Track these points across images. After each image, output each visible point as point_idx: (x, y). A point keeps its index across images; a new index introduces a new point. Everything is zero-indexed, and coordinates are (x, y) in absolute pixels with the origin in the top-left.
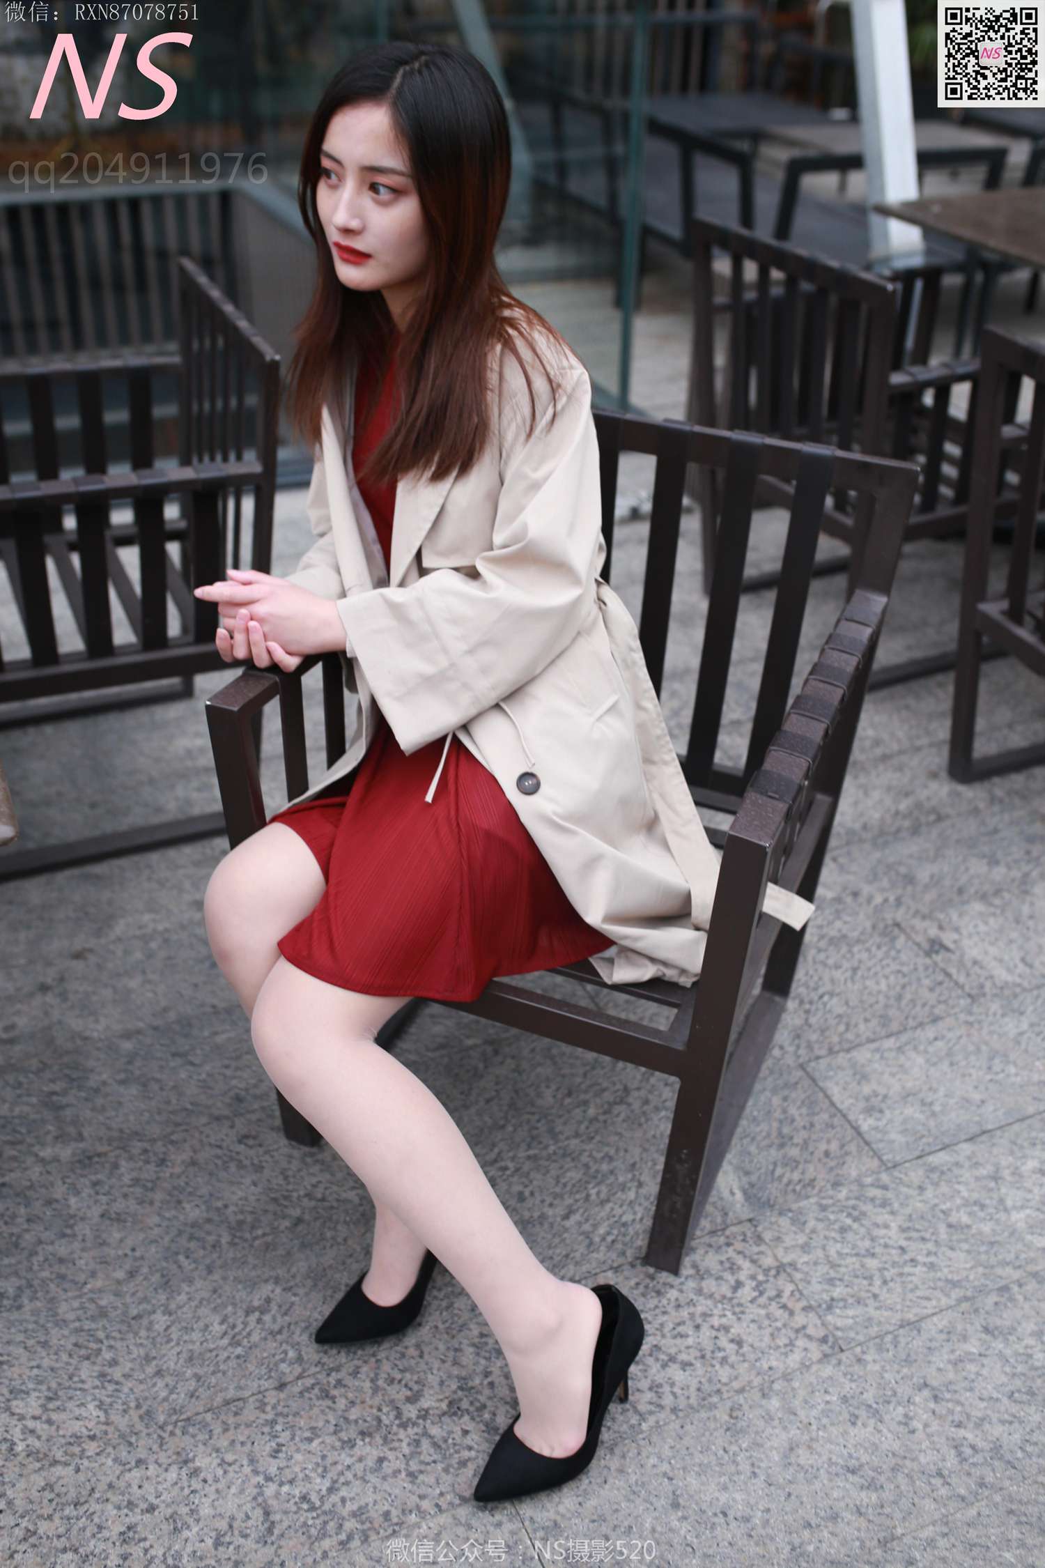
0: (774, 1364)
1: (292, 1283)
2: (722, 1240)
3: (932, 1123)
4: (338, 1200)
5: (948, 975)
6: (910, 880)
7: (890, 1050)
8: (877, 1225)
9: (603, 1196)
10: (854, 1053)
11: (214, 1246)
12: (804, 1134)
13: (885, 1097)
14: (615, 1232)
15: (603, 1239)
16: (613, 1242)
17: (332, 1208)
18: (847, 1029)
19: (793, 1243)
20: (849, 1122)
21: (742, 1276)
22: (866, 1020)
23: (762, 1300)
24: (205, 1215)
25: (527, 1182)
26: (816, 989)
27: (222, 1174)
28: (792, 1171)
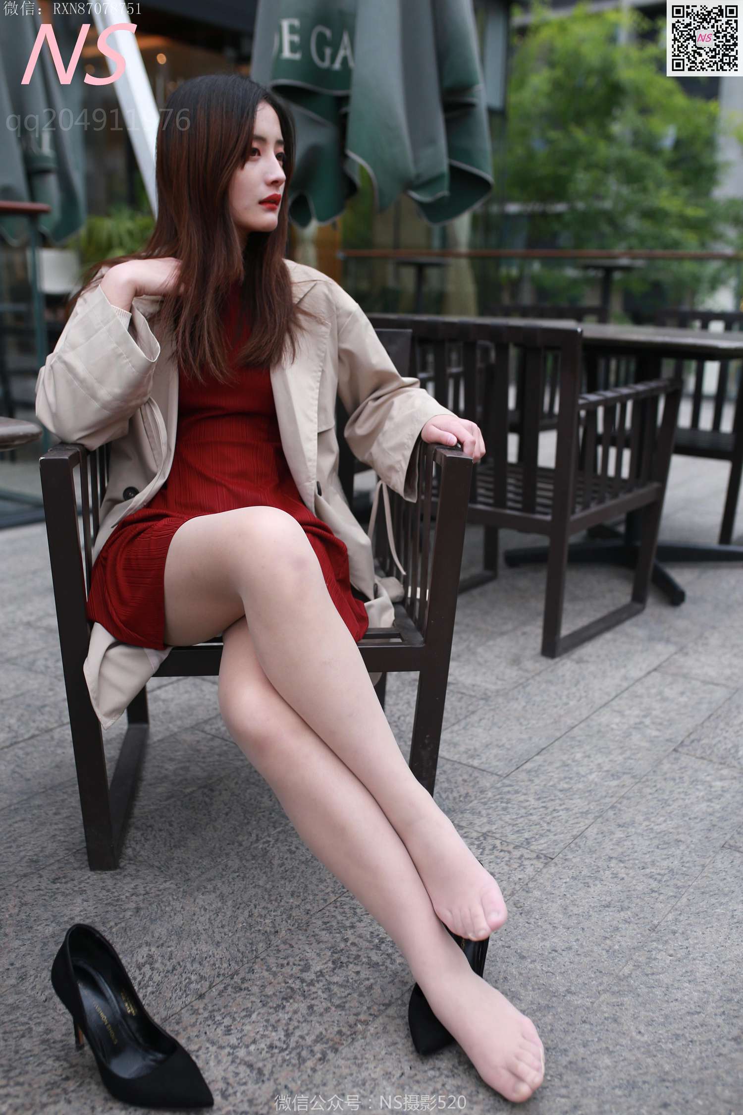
0: (520, 876)
3: (511, 753)
5: (462, 693)
8: (521, 802)
17: (158, 895)
19: (482, 823)
20: (464, 764)
23: (487, 852)
25: (288, 844)
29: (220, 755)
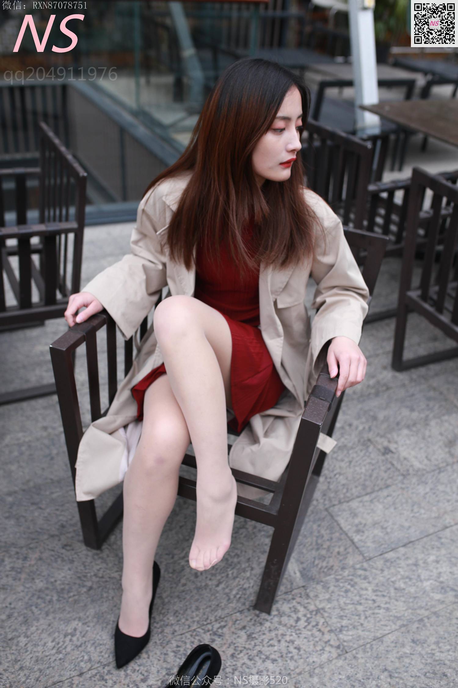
0: (315, 659)
1: (87, 621)
2: (290, 597)
3: (386, 538)
4: (110, 578)
5: (393, 465)
6: (375, 418)
7: (367, 501)
8: (362, 589)
9: (235, 575)
10: (350, 503)
11: (49, 602)
12: (328, 543)
13: (365, 525)
14: (240, 593)
15: (235, 597)
16: (240, 598)
17: (106, 581)
18: (347, 491)
19: (323, 598)
20: (349, 537)
21: (300, 615)
22: (356, 487)
23: (309, 627)
24: (45, 586)
26: (333, 471)
27: (55, 565)
28: (323, 561)
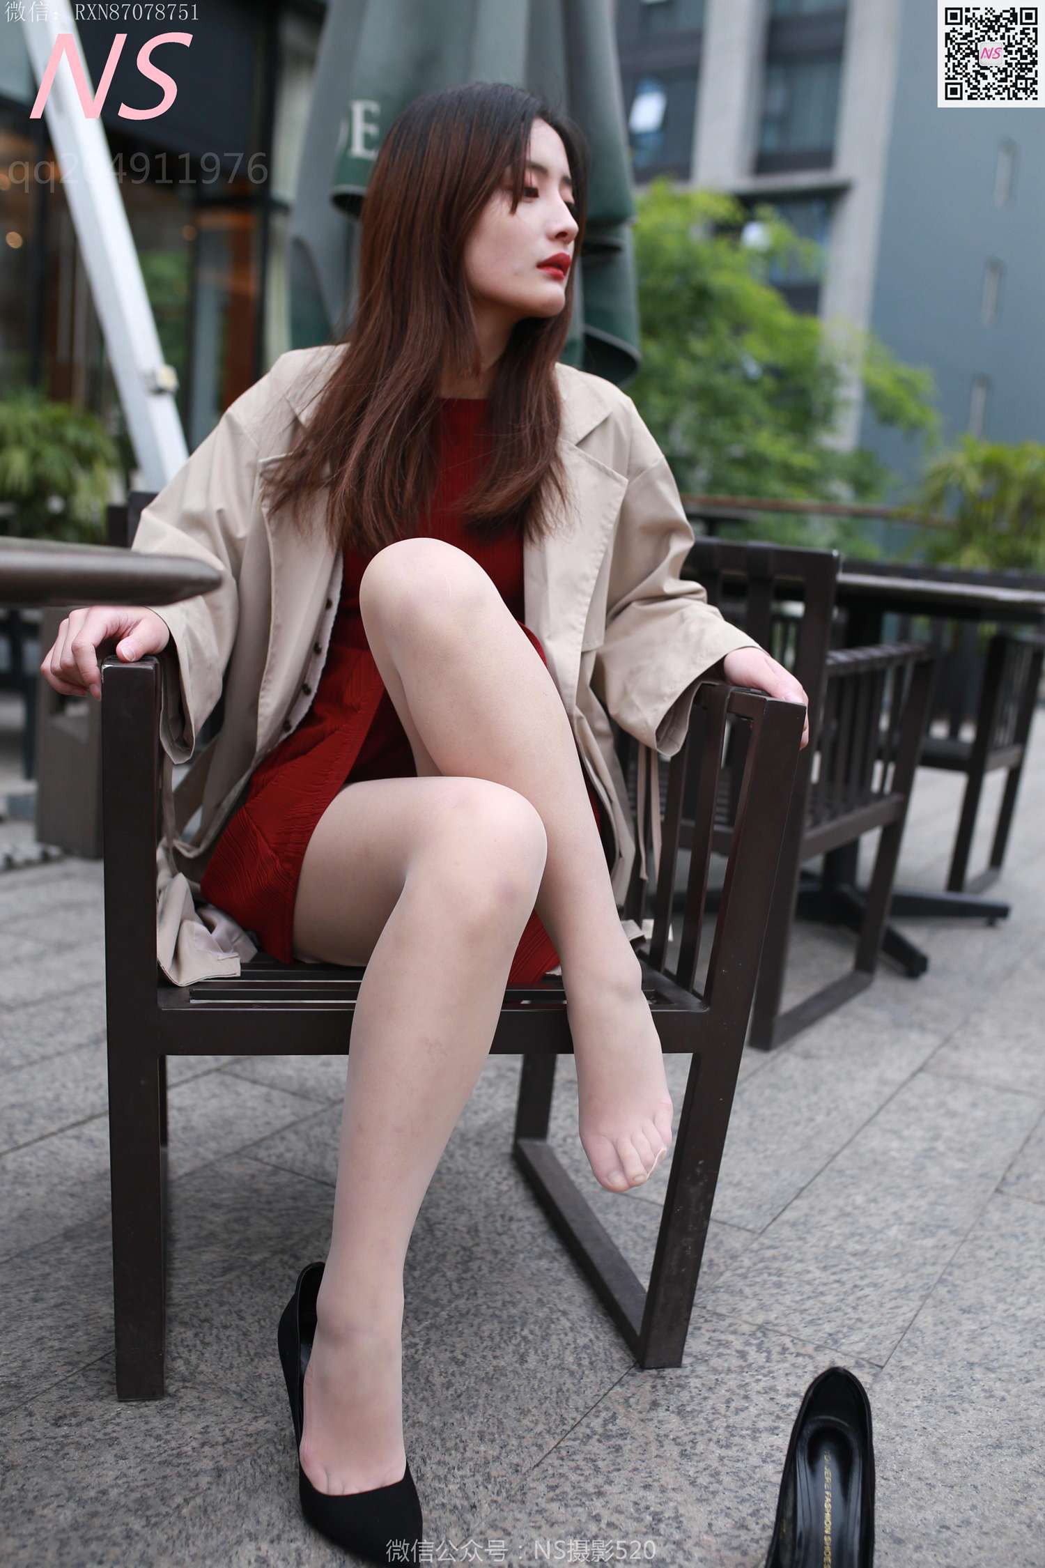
8: (800, 1273)
9: (539, 1333)
11: (128, 1537)
14: (584, 1355)
15: (580, 1365)
19: (750, 1308)
21: (738, 1347)
24: (82, 1511)
27: (65, 1464)
29: (294, 1199)
